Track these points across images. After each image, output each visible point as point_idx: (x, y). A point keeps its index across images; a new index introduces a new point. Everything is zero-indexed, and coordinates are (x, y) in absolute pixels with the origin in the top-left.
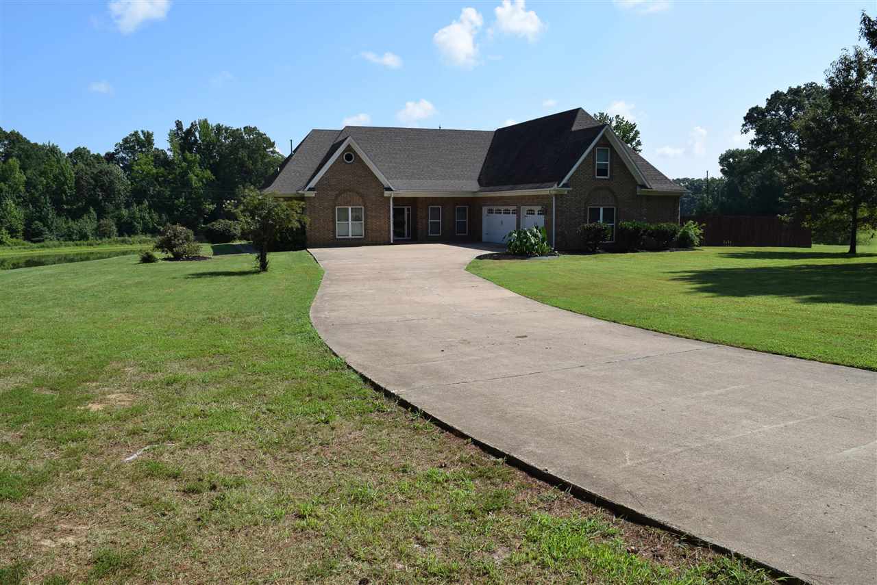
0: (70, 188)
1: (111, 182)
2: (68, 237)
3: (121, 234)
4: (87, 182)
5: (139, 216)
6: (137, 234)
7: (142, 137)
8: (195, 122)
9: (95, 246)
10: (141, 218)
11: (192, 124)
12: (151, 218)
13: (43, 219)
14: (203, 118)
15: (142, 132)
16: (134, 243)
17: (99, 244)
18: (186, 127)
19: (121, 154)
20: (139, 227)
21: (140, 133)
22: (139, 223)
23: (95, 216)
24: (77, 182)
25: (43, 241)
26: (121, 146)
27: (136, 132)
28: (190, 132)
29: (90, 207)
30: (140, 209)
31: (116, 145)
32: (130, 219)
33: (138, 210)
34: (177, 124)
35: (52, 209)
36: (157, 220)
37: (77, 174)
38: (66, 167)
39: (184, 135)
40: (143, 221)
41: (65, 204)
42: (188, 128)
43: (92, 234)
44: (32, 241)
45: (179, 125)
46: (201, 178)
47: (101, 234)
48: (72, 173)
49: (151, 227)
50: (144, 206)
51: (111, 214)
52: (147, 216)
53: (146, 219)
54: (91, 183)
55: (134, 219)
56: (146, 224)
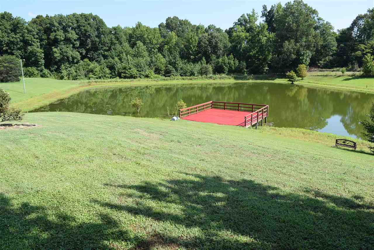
0: (194, 47)
1: (216, 43)
2: (184, 74)
3: (214, 73)
4: (204, 43)
5: (227, 62)
6: (224, 73)
7: (247, 17)
10: (228, 63)
12: (234, 63)
13: (174, 64)
15: (247, 14)
16: (216, 79)
20: (226, 69)
22: (227, 66)
23: (205, 62)
24: (199, 43)
25: (169, 76)
28: (271, 12)
29: (203, 57)
30: (229, 58)
31: (234, 23)
32: (223, 64)
33: (227, 59)
34: (263, 7)
35: (179, 58)
36: (238, 65)
37: (200, 38)
38: (194, 35)
39: (268, 14)
40: (229, 65)
41: (192, 56)
42: (270, 9)
43: (198, 73)
44: (166, 76)
45: (265, 7)
46: (268, 38)
47: (203, 73)
48: (197, 38)
49: (234, 69)
50: (231, 56)
51: (213, 61)
52: (232, 62)
53: (231, 64)
54: (206, 43)
55: (225, 64)
56: (231, 67)
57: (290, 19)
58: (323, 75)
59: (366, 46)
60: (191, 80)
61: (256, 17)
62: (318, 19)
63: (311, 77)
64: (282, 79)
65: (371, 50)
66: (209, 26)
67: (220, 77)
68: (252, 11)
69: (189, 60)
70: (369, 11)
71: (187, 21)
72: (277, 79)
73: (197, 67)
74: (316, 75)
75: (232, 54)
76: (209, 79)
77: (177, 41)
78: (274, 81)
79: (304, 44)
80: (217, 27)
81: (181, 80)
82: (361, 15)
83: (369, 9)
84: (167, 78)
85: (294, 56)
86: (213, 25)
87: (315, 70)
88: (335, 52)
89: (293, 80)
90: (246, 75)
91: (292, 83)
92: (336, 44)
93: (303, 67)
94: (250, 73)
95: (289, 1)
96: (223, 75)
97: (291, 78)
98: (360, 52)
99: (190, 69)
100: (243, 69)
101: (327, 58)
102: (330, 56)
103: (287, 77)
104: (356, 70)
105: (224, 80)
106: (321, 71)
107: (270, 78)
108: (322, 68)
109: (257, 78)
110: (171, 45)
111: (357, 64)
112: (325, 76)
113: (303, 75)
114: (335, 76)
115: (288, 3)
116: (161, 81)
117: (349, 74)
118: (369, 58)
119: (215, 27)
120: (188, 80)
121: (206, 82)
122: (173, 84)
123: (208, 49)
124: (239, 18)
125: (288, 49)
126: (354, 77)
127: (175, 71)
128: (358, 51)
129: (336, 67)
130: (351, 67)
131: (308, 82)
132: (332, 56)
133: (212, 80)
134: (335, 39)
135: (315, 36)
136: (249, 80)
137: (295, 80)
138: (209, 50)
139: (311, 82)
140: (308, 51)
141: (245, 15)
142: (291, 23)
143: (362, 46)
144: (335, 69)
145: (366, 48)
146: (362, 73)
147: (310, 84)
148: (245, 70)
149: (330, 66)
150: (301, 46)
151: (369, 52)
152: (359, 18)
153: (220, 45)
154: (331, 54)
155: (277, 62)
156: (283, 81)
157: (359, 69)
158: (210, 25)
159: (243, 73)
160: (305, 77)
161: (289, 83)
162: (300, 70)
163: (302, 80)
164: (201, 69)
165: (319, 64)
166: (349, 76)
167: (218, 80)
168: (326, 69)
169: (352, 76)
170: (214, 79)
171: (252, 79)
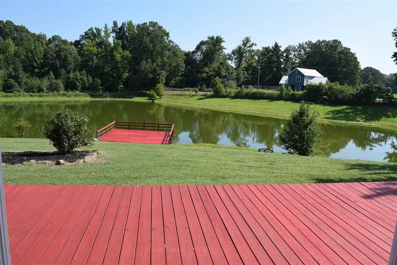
0: (39, 60)
1: (66, 56)
2: (29, 90)
3: (66, 90)
4: (51, 55)
5: (80, 78)
6: (77, 90)
7: (95, 31)
8: (125, 22)
9: (44, 97)
10: (81, 79)
11: (123, 23)
12: (87, 80)
13: (16, 78)
14: (129, 20)
15: (95, 28)
16: (71, 96)
17: (46, 96)
18: (119, 25)
19: (83, 41)
20: (79, 85)
21: (94, 29)
22: (80, 83)
23: (53, 77)
24: (45, 55)
25: (12, 92)
26: (83, 36)
27: (92, 28)
28: (121, 29)
29: (51, 71)
30: (81, 73)
31: (80, 36)
32: (75, 80)
33: (79, 74)
34: (114, 23)
35: (23, 71)
36: (91, 81)
37: (46, 50)
38: (39, 45)
39: (118, 30)
40: (82, 81)
41: (36, 69)
42: (121, 26)
43: (47, 89)
44: (6, 92)
45: (115, 24)
46: (123, 56)
47: (53, 89)
48: (42, 49)
49: (87, 86)
50: (84, 72)
51: (63, 76)
52: (85, 79)
53: (84, 80)
54: (53, 56)
55: (77, 80)
56: (84, 84)
57: (147, 40)
58: (178, 94)
59: (209, 69)
60: (41, 97)
61: (109, 33)
62: (169, 41)
63: (168, 96)
64: (140, 98)
65: (214, 73)
66: (53, 37)
67: (75, 94)
68: (104, 26)
69: (33, 74)
70: (209, 38)
71: (24, 27)
72: (136, 97)
73: (45, 83)
74: (172, 94)
75: (84, 69)
76: (62, 96)
77: (17, 51)
78: (132, 99)
79: (160, 64)
80: (63, 38)
81: (28, 97)
82: (204, 41)
83: (209, 36)
84: (8, 94)
85: (151, 76)
86: (58, 36)
87: (167, 89)
88: (183, 73)
89: (154, 98)
90: (101, 92)
91: (153, 102)
92: (184, 66)
93: (161, 86)
94: (105, 90)
95: (146, 22)
96: (77, 92)
97: (151, 97)
98: (205, 74)
99: (38, 85)
100: (97, 86)
101: (177, 78)
102: (180, 76)
103: (147, 95)
104: (204, 90)
105: (80, 97)
106: (174, 90)
107: (128, 96)
108: (174, 88)
109: (114, 97)
110: (7, 54)
111: (205, 85)
112: (180, 95)
113: (162, 94)
114: (189, 95)
115: (144, 23)
116: (3, 98)
117: (201, 94)
118: (218, 80)
119: (60, 38)
120: (38, 97)
121: (60, 99)
122: (19, 101)
123: (55, 63)
124: (87, 31)
125: (145, 68)
126: (206, 97)
127: (18, 86)
128: (203, 73)
129: (187, 87)
130: (200, 87)
131: (167, 101)
132: (181, 76)
133: (66, 97)
134: (183, 61)
135: (169, 57)
136: (106, 98)
137: (155, 99)
138: (57, 64)
139: (170, 101)
140: (163, 71)
141: (93, 29)
142: (148, 43)
143: (207, 69)
144: (186, 89)
145: (210, 71)
146: (212, 93)
147: (169, 102)
148: (100, 88)
149: (180, 85)
150: (157, 66)
151: (213, 74)
152: (202, 43)
153: (70, 59)
154: (180, 74)
155: (135, 81)
156: (142, 99)
157: (207, 90)
158: (55, 35)
159: (98, 91)
160: (163, 95)
161: (149, 102)
162: (158, 89)
163: (160, 98)
164: (51, 85)
165: (171, 84)
166: (202, 95)
167: (73, 97)
168: (178, 89)
169: (204, 96)
170: (69, 97)
171: (110, 97)
